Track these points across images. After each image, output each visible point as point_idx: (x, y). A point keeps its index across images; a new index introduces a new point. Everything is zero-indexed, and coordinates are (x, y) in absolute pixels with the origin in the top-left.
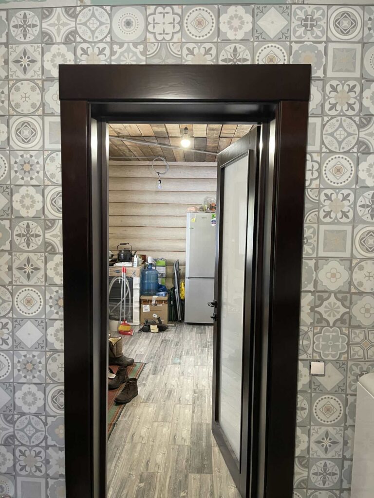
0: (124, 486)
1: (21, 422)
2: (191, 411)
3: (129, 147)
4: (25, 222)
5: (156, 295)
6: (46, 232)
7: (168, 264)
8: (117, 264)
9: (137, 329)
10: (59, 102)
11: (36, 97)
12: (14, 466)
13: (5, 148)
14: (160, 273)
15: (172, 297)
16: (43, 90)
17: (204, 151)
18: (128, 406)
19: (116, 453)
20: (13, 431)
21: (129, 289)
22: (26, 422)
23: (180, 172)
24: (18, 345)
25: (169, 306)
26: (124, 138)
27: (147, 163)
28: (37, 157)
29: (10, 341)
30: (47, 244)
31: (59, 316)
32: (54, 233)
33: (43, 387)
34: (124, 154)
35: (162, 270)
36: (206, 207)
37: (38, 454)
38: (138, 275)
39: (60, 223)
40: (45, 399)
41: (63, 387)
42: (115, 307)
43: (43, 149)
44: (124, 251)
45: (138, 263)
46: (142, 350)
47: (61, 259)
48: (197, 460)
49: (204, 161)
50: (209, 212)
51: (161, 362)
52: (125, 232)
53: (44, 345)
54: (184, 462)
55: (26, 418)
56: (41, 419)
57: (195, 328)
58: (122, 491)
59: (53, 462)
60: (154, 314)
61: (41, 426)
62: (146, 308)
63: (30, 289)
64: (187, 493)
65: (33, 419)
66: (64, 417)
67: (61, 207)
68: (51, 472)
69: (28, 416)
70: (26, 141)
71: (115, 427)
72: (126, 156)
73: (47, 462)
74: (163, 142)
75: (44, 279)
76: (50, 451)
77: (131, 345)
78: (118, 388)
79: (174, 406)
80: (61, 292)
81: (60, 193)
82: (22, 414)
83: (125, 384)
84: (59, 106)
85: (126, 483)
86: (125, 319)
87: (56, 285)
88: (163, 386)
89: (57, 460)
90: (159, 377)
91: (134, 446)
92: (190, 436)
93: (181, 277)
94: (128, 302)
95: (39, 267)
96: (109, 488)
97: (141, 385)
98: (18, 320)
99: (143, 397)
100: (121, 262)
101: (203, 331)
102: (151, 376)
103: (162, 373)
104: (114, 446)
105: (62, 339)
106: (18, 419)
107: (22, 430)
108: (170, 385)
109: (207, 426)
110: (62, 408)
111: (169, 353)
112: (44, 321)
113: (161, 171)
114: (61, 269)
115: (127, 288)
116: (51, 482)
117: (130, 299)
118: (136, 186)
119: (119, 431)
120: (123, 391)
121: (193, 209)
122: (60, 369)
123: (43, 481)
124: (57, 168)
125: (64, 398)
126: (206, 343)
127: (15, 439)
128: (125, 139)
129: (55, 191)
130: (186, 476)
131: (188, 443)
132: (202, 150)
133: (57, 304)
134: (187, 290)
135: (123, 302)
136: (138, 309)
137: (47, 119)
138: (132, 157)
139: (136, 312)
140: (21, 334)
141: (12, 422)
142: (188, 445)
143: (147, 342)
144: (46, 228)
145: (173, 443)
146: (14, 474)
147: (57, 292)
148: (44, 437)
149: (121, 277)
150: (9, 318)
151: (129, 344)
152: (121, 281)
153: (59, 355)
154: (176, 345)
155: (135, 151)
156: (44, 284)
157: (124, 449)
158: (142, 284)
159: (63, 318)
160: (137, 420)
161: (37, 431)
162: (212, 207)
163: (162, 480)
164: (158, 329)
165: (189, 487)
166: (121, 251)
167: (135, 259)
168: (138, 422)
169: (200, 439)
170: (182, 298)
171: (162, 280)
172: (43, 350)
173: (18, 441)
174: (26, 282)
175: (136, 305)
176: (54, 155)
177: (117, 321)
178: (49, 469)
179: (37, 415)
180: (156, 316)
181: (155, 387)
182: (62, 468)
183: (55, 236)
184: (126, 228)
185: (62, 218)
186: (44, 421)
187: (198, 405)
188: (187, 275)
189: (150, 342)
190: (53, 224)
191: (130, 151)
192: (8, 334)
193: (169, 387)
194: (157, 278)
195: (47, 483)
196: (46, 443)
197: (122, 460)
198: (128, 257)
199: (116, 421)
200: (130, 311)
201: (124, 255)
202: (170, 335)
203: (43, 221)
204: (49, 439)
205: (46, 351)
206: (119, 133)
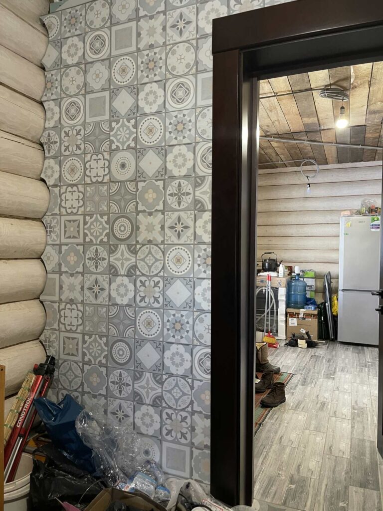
0: (273, 483)
1: (169, 383)
2: (350, 426)
3: (276, 149)
4: (177, 182)
5: (304, 308)
6: (196, 189)
7: (317, 277)
8: (261, 274)
9: (283, 343)
10: (212, 57)
11: (190, 57)
12: (161, 429)
13: (161, 112)
14: (308, 286)
15: (322, 311)
16: (197, 48)
17: (362, 145)
18: (274, 411)
19: (263, 451)
20: (161, 391)
21: (274, 300)
22: (174, 383)
23: (332, 176)
24: (168, 304)
25: (319, 322)
26: (271, 137)
27: (296, 169)
28: (190, 115)
29: (161, 300)
30: (196, 202)
31: (207, 275)
32: (204, 189)
33: (190, 348)
34: (270, 159)
35: (311, 282)
36: (364, 210)
37: (184, 419)
38: (284, 285)
39: (210, 179)
40: (192, 361)
41: (209, 350)
42: (259, 318)
43: (195, 107)
44: (269, 260)
45: (284, 273)
46: (289, 362)
47: (210, 216)
48: (359, 475)
49: (362, 161)
50: (367, 216)
51: (311, 374)
52: (270, 243)
53: (192, 305)
54: (343, 473)
55: (174, 380)
56: (188, 382)
57: (351, 348)
58: (270, 488)
59: (198, 430)
60: (302, 329)
61: (187, 389)
62: (293, 322)
63: (180, 247)
64: (347, 504)
65: (180, 381)
66: (210, 382)
67: (211, 162)
68: (196, 441)
69: (175, 378)
70: (180, 101)
71: (261, 427)
72: (272, 162)
73: (193, 429)
74: (313, 139)
75: (193, 238)
76: (196, 417)
77: (276, 356)
78: (263, 392)
79: (329, 419)
80: (209, 250)
81: (210, 148)
82: (171, 375)
83: (270, 389)
84: (212, 62)
85: (274, 481)
86: (269, 330)
87: (204, 243)
88: (314, 397)
89: (203, 429)
90: (309, 388)
91: (283, 448)
92: (349, 450)
93: (333, 291)
94: (273, 314)
95: (189, 226)
96: (255, 482)
97: (288, 393)
98: (169, 278)
99: (292, 404)
100: (266, 271)
101: (362, 352)
102: (300, 387)
103: (313, 385)
104: (260, 444)
105: (209, 299)
106: (166, 379)
107: (170, 392)
108: (322, 398)
109: (371, 443)
110: (208, 372)
111: (320, 367)
112: (192, 280)
113: (310, 175)
114: (209, 227)
115: (271, 298)
116: (196, 452)
117: (275, 311)
118: (283, 194)
119: (266, 431)
120: (268, 394)
121: (348, 213)
122: (207, 331)
123: (188, 450)
124: (209, 123)
125: (210, 362)
126: (365, 363)
127: (163, 401)
128: (272, 139)
129: (206, 147)
130: (346, 488)
131: (347, 455)
132: (359, 145)
133: (205, 263)
134: (340, 305)
135: (268, 314)
136: (284, 322)
137: (200, 76)
138: (279, 162)
139: (282, 325)
140: (170, 293)
141: (161, 383)
142: (347, 458)
143: (295, 355)
144: (197, 185)
145: (329, 453)
146: (160, 438)
147: (205, 250)
148: (191, 401)
149: (266, 287)
150: (160, 277)
151: (275, 355)
152: (265, 292)
153: (206, 316)
154: (329, 361)
155: (282, 154)
156: (193, 242)
157: (272, 450)
158: (288, 296)
159: (210, 277)
160: (286, 424)
161: (184, 394)
162: (372, 210)
163: (316, 486)
164: (306, 344)
165: (350, 498)
166: (265, 260)
167: (281, 268)
168: (287, 427)
169: (363, 454)
170: (335, 314)
171: (310, 293)
172: (190, 310)
173: (166, 403)
174: (176, 241)
175: (281, 318)
176: (205, 111)
177: (261, 333)
178: (194, 438)
179: (184, 377)
180: (304, 332)
181: (304, 397)
182: (207, 437)
183: (204, 193)
184: (271, 238)
185: (211, 174)
186: (191, 385)
187: (358, 422)
188: (341, 288)
189: (298, 356)
190: (203, 181)
191: (277, 154)
192: (160, 292)
193: (321, 399)
194: (305, 290)
195: (192, 452)
196: (192, 408)
197: (270, 458)
198: (273, 266)
199: (263, 421)
200: (275, 324)
201: (269, 264)
202: (322, 351)
203: (193, 179)
204: (195, 404)
205: (193, 312)
206: (267, 131)
